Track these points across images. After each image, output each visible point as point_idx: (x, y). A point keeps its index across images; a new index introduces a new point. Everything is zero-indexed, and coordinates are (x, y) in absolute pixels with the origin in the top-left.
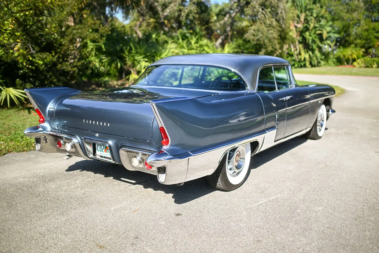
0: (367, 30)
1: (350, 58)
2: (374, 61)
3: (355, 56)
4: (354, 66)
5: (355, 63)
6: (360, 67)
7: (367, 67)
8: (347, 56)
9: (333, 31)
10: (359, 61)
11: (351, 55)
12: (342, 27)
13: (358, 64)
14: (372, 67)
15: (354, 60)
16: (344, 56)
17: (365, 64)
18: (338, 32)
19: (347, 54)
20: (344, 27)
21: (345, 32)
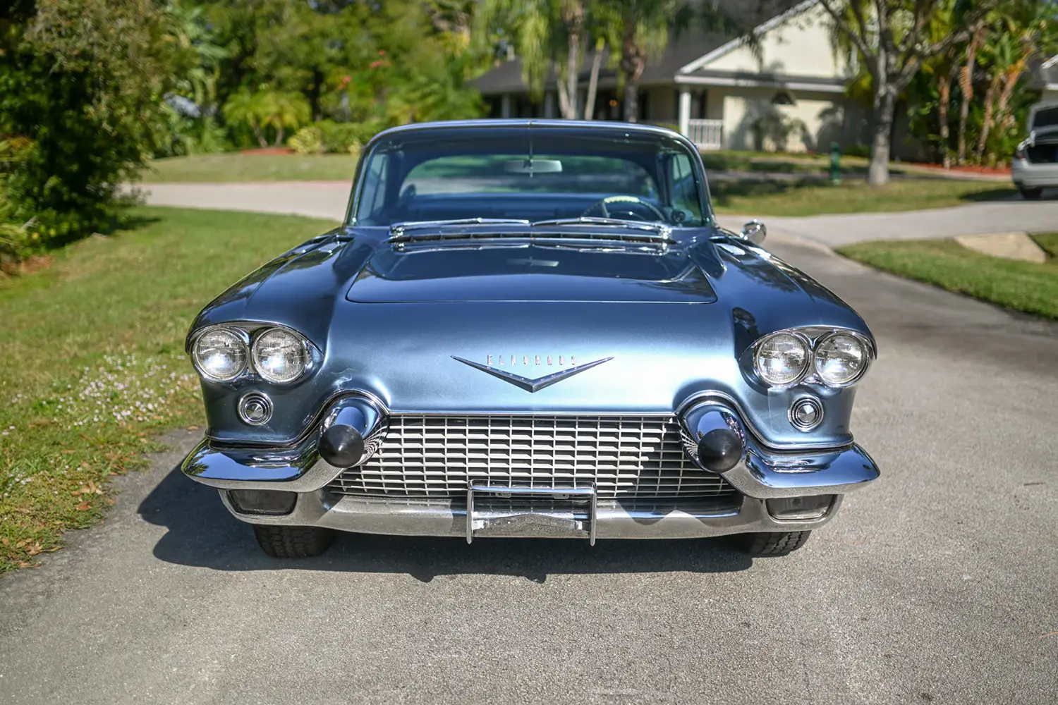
0: (306, 38)
1: (277, 124)
2: (350, 132)
3: (289, 119)
4: (293, 151)
5: (293, 142)
6: (311, 153)
7: (333, 151)
8: (266, 121)
9: (208, 37)
10: (304, 132)
11: (280, 115)
12: (228, 26)
13: (304, 142)
14: (347, 152)
15: (289, 132)
16: (258, 119)
17: (324, 143)
18: (220, 40)
19: (267, 114)
20: (236, 25)
21: (242, 40)
